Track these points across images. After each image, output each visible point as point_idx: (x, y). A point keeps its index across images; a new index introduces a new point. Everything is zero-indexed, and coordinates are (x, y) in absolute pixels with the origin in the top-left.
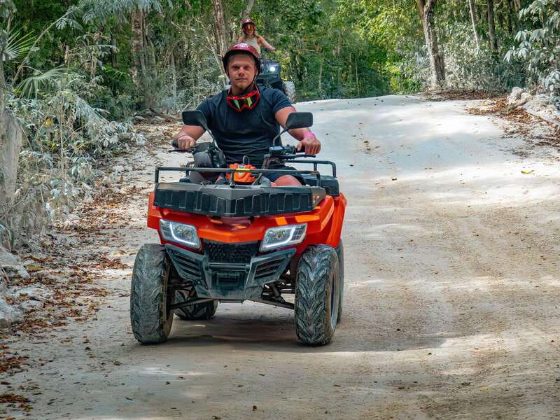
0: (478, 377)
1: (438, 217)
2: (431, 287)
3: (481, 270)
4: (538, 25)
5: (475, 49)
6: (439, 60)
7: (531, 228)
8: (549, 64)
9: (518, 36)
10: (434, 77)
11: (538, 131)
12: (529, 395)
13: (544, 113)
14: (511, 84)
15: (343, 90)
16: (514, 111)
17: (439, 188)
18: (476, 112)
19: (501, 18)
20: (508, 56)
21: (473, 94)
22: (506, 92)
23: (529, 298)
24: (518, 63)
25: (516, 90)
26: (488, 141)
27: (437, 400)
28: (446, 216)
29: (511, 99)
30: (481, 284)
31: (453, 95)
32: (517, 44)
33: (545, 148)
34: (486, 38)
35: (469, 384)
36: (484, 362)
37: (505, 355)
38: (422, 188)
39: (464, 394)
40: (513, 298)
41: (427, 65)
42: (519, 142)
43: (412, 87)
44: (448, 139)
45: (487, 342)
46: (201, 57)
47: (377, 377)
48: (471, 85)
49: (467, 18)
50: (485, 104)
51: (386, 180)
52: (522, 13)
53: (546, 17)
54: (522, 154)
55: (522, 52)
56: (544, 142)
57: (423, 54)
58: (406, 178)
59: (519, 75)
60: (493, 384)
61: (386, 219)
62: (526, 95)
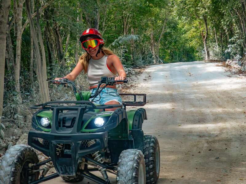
0: (220, 134)
1: (208, 93)
2: (207, 111)
3: (220, 106)
4: (234, 43)
5: (217, 49)
6: (208, 52)
7: (233, 96)
8: (237, 53)
9: (229, 46)
10: (207, 57)
11: (234, 70)
12: (234, 139)
13: (235, 66)
14: (227, 59)
15: (183, 60)
16: (228, 66)
17: (209, 85)
18: (218, 66)
19: (224, 41)
20: (226, 51)
21: (217, 61)
22: (225, 61)
23: (232, 114)
24: (229, 53)
25: (228, 60)
26: (221, 73)
27: (210, 140)
28: (210, 92)
29: (227, 63)
30: (220, 110)
31: (212, 61)
32: (228, 48)
33: (236, 75)
34: (220, 47)
35: (217, 136)
36: (222, 130)
37: (227, 128)
38: (205, 85)
39: (216, 138)
40: (228, 114)
41: (205, 54)
42: (229, 73)
43: (201, 59)
44: (211, 73)
45: (222, 125)
46: (148, 52)
47: (194, 134)
48: (216, 59)
49: (215, 41)
50: (220, 64)
51: (195, 83)
52: (230, 40)
53: (236, 41)
54: (230, 76)
55: (229, 50)
56: (235, 73)
57: (204, 51)
58: (200, 82)
59: (229, 56)
60: (224, 136)
61: (195, 93)
62: (231, 61)
